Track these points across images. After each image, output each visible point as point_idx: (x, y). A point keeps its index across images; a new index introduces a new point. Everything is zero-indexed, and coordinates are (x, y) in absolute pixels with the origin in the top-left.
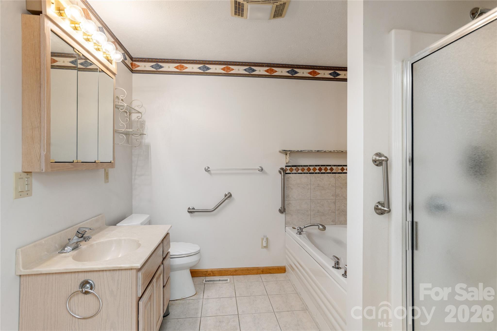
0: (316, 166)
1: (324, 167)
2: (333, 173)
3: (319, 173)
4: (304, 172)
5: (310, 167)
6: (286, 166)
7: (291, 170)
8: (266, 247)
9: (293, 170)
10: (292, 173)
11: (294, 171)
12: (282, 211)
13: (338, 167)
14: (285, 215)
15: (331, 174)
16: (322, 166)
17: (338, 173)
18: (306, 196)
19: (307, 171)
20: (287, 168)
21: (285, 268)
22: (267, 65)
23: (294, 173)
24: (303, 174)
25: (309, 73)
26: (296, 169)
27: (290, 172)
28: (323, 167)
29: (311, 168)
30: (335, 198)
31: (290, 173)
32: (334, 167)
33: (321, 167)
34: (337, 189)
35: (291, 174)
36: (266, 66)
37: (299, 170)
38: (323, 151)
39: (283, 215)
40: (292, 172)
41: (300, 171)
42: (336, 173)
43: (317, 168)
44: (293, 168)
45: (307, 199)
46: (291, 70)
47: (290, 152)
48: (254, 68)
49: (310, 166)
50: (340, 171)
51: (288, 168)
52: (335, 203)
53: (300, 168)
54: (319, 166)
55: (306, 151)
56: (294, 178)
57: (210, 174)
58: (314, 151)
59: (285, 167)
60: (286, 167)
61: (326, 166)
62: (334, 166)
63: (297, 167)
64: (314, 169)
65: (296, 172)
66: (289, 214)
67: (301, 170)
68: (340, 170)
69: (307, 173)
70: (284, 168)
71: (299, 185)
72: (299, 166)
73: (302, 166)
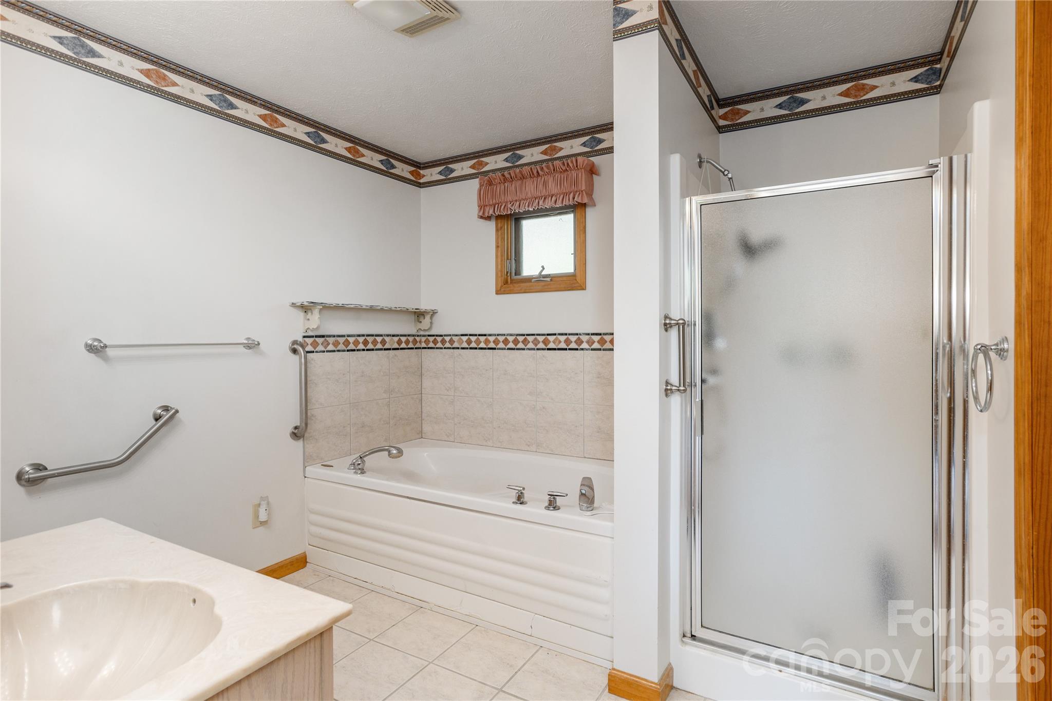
0: (359, 336)
1: (372, 338)
2: (385, 349)
3: (364, 350)
4: (339, 348)
5: (349, 338)
6: (304, 337)
7: (315, 344)
8: (263, 523)
9: (318, 344)
10: (317, 352)
11: (320, 348)
12: (297, 434)
13: (393, 338)
14: (302, 442)
15: (383, 351)
16: (368, 335)
17: (394, 349)
18: (342, 397)
19: (343, 347)
20: (307, 339)
21: (306, 556)
22: (263, 103)
23: (321, 352)
24: (336, 353)
25: (346, 149)
26: (323, 342)
27: (313, 350)
28: (369, 337)
29: (351, 340)
30: (388, 395)
31: (313, 352)
32: (387, 339)
33: (367, 338)
34: (392, 379)
35: (315, 353)
36: (261, 104)
37: (328, 344)
38: (379, 308)
39: (300, 443)
40: (316, 350)
41: (331, 347)
42: (390, 349)
43: (361, 339)
44: (318, 340)
45: (344, 403)
46: (315, 132)
47: (321, 307)
48: (231, 100)
49: (349, 336)
50: (396, 346)
51: (309, 341)
52: (389, 406)
53: (331, 340)
54: (363, 335)
55: (352, 306)
56: (321, 362)
57: (106, 359)
58: (364, 307)
59: (302, 337)
60: (305, 339)
61: (374, 337)
62: (388, 335)
63: (326, 339)
64: (356, 343)
65: (323, 349)
66: (311, 438)
67: (334, 344)
68: (396, 344)
69: (344, 351)
70: (300, 339)
71: (329, 377)
72: (330, 336)
73: (334, 336)
